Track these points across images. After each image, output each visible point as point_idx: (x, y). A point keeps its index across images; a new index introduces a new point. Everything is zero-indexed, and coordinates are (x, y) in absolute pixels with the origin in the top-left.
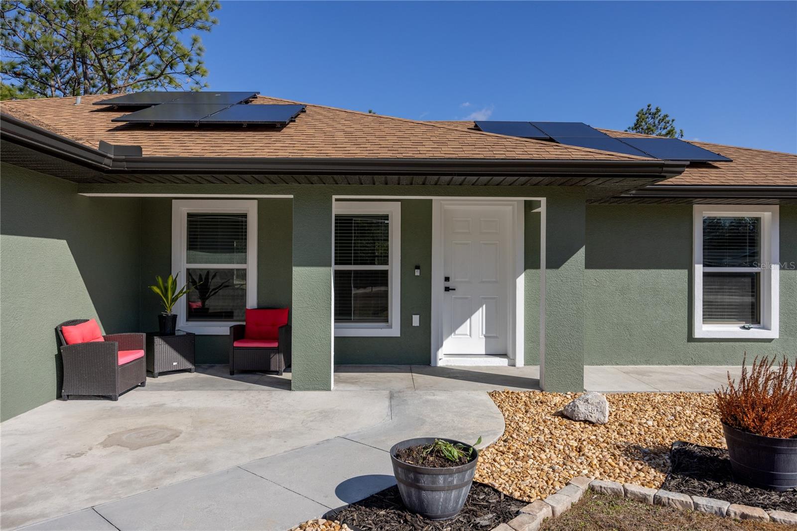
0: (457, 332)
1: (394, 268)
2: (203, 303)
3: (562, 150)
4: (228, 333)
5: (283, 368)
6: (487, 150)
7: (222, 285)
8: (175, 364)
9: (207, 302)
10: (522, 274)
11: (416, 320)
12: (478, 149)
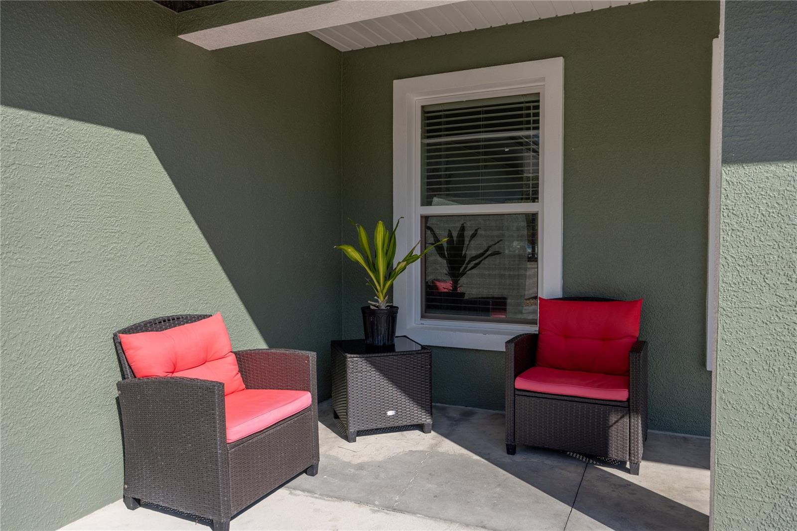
2: (455, 284)
7: (487, 251)
8: (390, 413)
9: (463, 280)
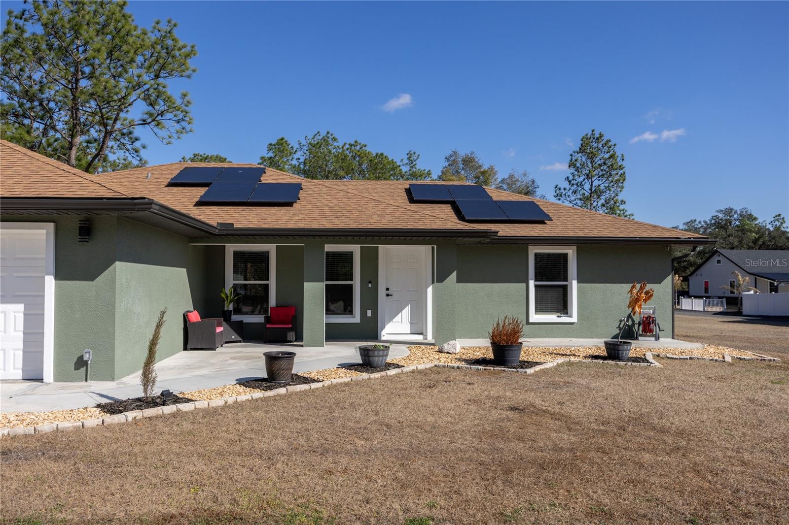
0: (394, 320)
1: (357, 283)
3: (443, 222)
4: (264, 322)
5: (294, 339)
6: (405, 221)
8: (233, 337)
10: (430, 286)
11: (369, 313)
12: (401, 221)
